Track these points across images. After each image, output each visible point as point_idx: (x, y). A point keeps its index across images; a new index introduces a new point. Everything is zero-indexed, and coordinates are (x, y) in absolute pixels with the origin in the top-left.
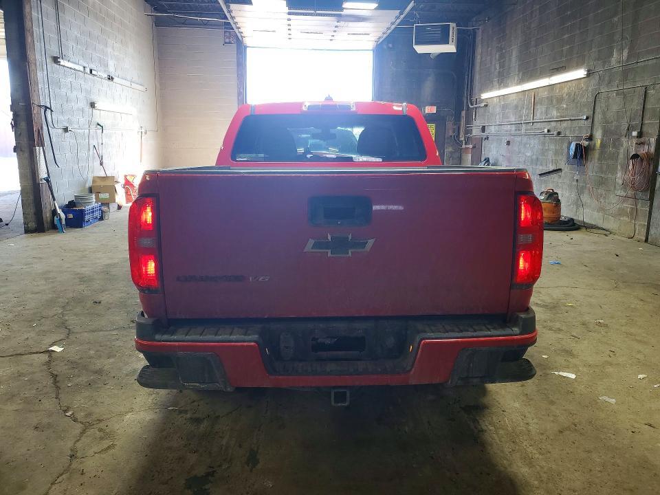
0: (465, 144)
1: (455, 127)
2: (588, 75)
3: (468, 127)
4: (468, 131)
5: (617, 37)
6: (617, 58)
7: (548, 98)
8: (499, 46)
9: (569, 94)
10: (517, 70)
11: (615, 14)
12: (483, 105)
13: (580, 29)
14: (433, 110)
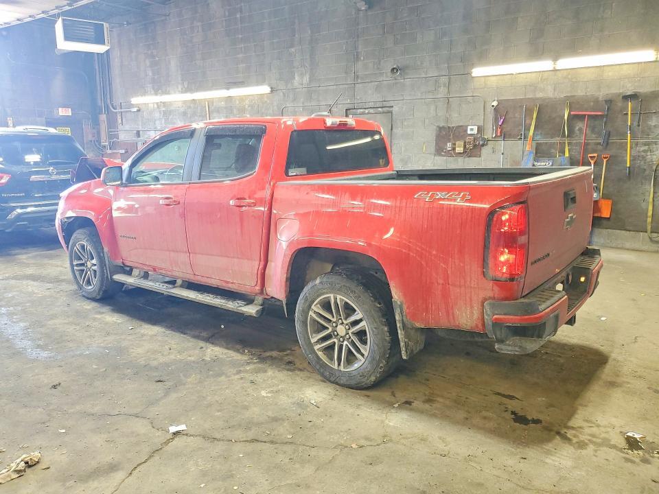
0: (110, 149)
1: (95, 131)
2: (272, 91)
3: (111, 132)
4: (112, 136)
5: (296, 64)
6: (300, 80)
7: (226, 108)
8: (150, 52)
9: (252, 106)
10: (180, 79)
11: (292, 46)
12: (135, 109)
13: (255, 52)
14: (69, 112)
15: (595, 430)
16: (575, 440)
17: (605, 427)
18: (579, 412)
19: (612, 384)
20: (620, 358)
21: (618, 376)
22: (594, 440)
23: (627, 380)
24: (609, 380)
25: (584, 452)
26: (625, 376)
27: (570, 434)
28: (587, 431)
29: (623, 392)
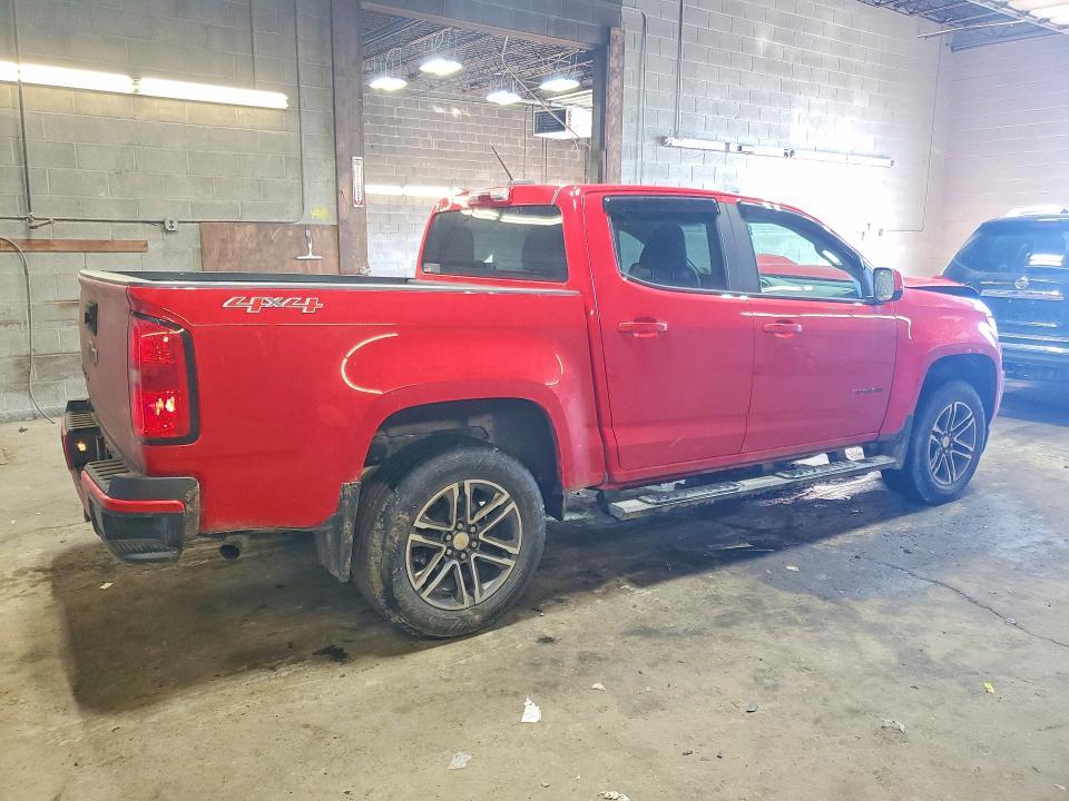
15: (17, 591)
16: (31, 573)
17: (8, 599)
18: (50, 598)
19: (34, 656)
20: (58, 720)
21: (36, 676)
22: (11, 583)
23: (18, 675)
24: (45, 661)
25: (13, 569)
26: (23, 682)
27: (41, 575)
28: (26, 586)
29: (11, 654)
